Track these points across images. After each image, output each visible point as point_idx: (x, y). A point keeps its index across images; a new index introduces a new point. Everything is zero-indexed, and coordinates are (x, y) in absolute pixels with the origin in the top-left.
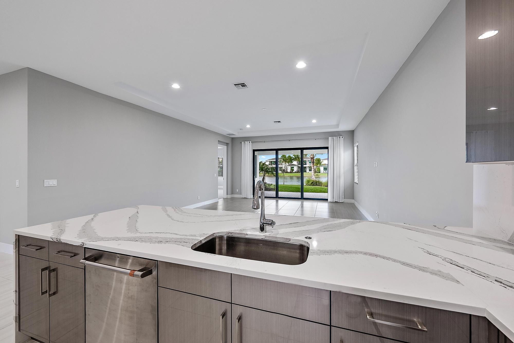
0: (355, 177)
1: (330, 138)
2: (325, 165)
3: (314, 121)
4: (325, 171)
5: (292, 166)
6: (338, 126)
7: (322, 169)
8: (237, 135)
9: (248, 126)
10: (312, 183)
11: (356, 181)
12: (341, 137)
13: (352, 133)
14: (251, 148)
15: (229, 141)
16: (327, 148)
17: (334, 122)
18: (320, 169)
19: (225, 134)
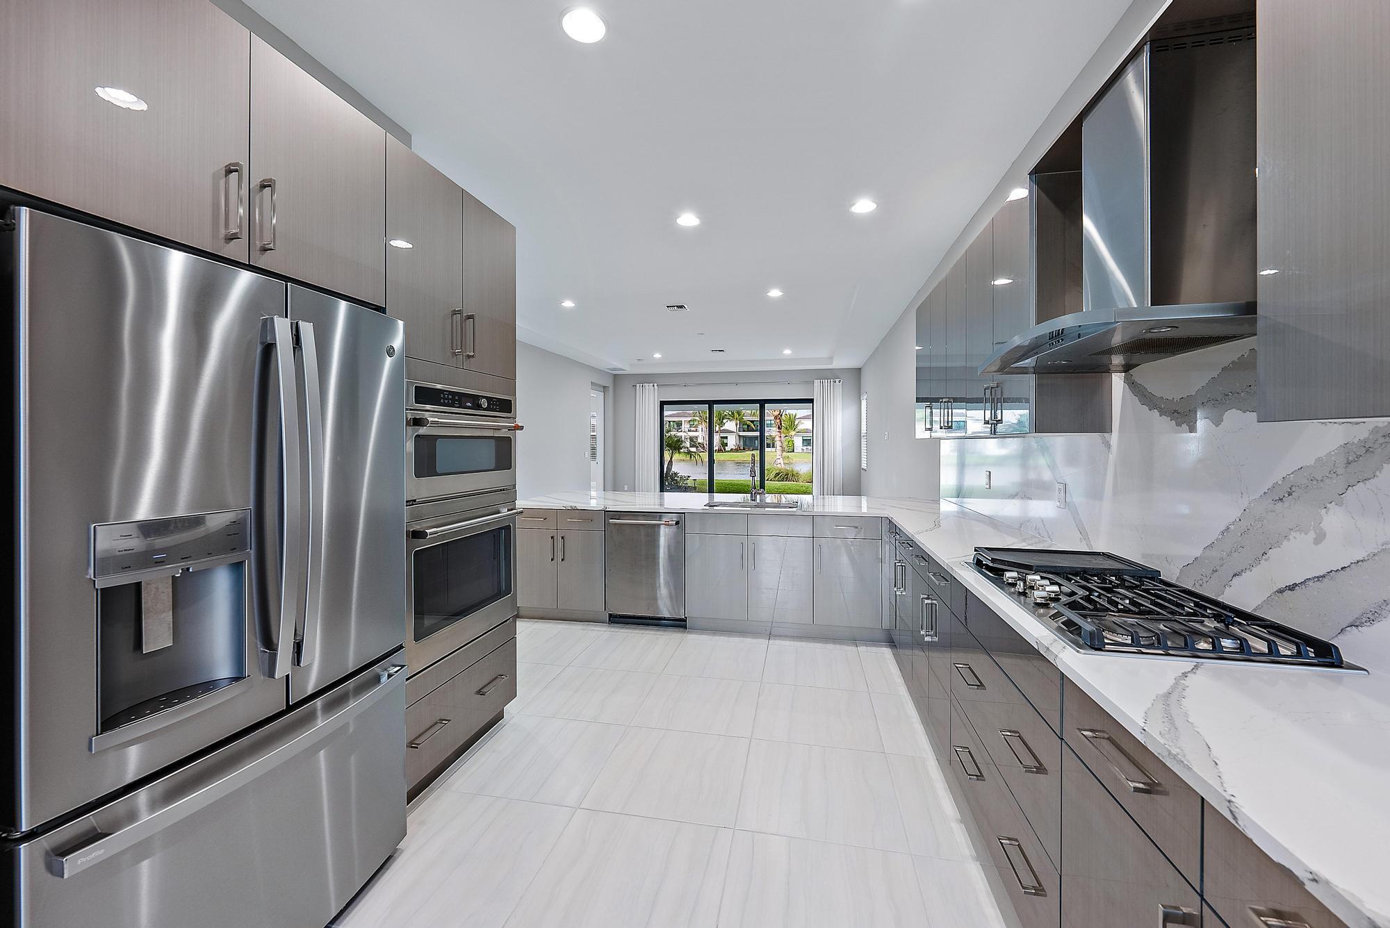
0: (862, 459)
1: (817, 383)
2: (806, 431)
3: (787, 352)
4: (805, 448)
5: (723, 435)
6: (831, 359)
7: (798, 442)
8: (629, 370)
9: (657, 356)
10: (778, 474)
11: (864, 466)
12: (837, 380)
13: (858, 372)
14: (656, 399)
15: (608, 382)
16: (811, 401)
17: (824, 354)
18: (795, 443)
19: (603, 367)
